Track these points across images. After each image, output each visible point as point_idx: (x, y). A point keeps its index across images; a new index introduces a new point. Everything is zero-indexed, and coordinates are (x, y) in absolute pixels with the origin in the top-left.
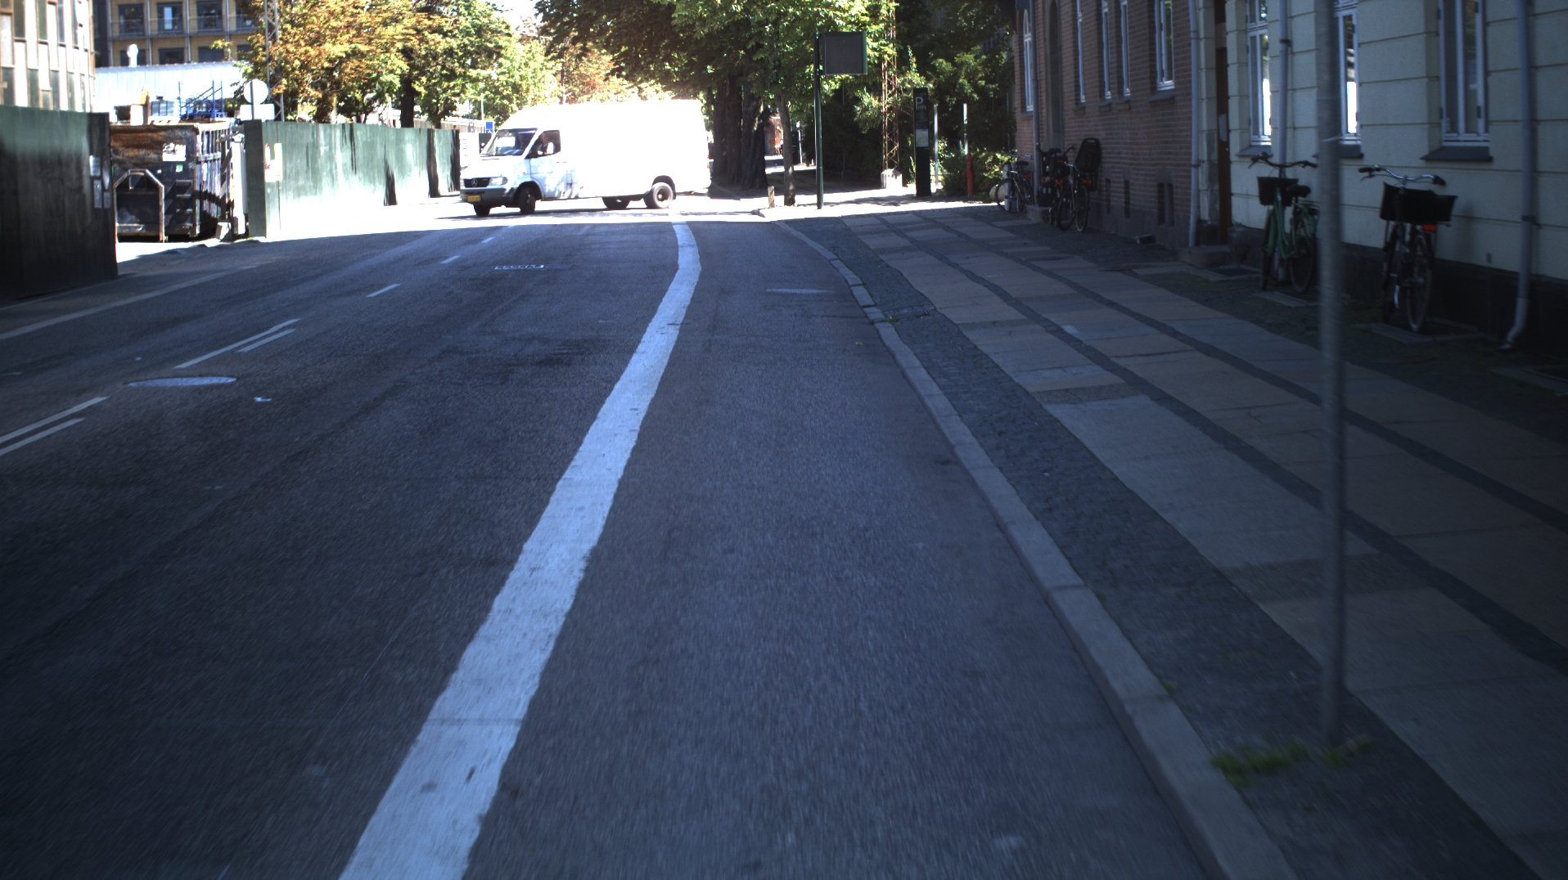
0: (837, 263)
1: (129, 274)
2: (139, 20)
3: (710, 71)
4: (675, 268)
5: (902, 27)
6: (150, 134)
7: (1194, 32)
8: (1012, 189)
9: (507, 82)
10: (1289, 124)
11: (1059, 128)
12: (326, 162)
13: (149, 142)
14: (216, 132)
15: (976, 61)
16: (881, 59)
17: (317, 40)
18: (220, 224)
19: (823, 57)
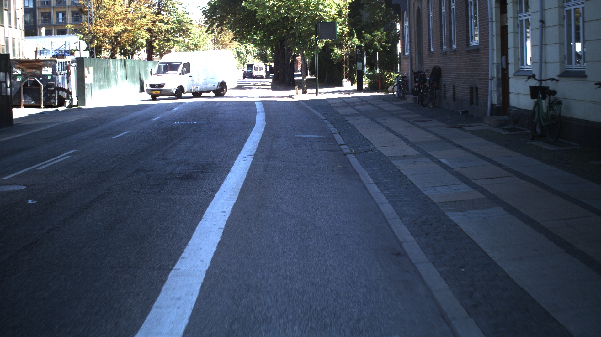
0: (326, 121)
1: (18, 124)
2: (49, 18)
3: (272, 39)
4: (254, 123)
5: (351, 20)
6: (37, 63)
7: (490, 18)
8: (400, 88)
9: (192, 43)
10: (543, 60)
11: (421, 61)
12: (113, 75)
13: (36, 66)
14: (65, 62)
15: (381, 35)
16: (343, 33)
17: (111, 24)
18: (66, 101)
19: (319, 32)
